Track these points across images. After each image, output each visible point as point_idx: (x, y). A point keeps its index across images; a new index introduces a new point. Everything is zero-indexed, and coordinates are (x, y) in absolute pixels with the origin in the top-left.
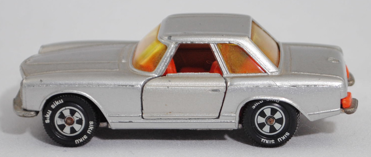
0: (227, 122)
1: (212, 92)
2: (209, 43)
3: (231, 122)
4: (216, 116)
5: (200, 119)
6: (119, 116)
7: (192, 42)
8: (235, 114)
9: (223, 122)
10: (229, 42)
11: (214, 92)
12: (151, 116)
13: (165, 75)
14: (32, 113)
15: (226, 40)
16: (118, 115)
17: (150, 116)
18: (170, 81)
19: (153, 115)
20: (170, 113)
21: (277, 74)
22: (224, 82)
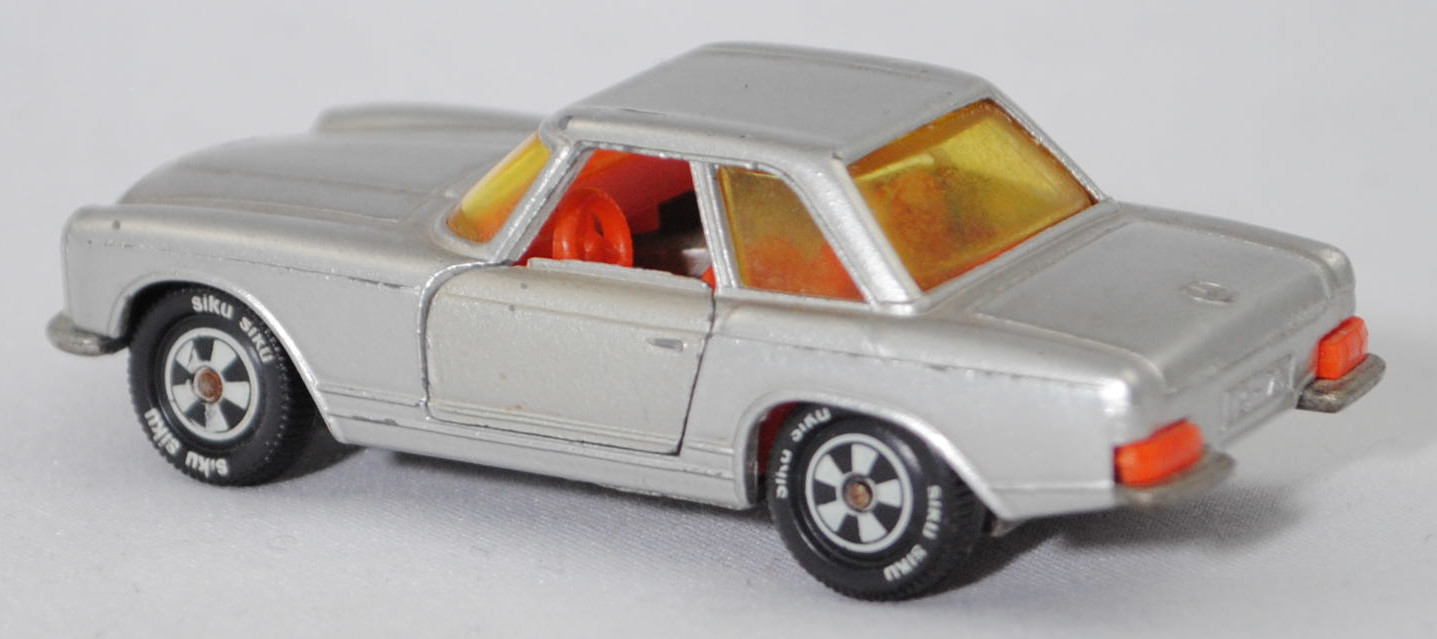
0: (706, 475)
1: (657, 348)
2: (685, 158)
3: (718, 476)
4: (668, 445)
5: (616, 449)
6: (352, 393)
7: (629, 147)
8: (733, 447)
9: (691, 472)
10: (756, 164)
11: (661, 351)
12: (454, 410)
13: (523, 262)
14: (87, 341)
15: (745, 155)
16: (351, 389)
17: (450, 409)
18: (524, 286)
19: (461, 408)
20: (518, 407)
21: (906, 311)
22: (706, 317)
